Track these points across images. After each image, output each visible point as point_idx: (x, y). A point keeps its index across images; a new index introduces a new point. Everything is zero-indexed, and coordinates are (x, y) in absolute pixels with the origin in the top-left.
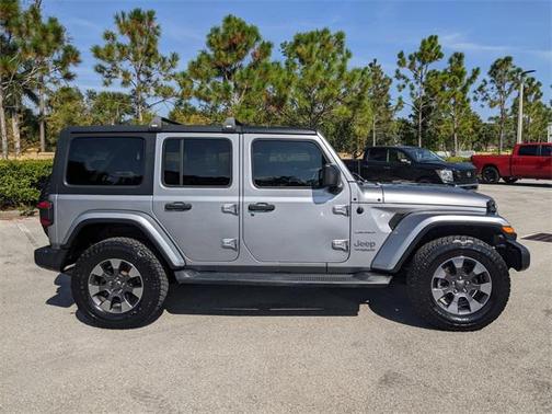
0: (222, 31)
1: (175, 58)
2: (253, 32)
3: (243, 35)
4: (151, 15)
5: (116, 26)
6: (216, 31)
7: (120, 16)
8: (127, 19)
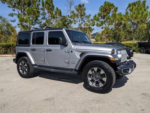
0: (103, 6)
1: (90, 15)
2: (112, 5)
3: (109, 6)
4: (83, 5)
5: (75, 9)
6: (102, 6)
7: (76, 6)
8: (77, 7)
